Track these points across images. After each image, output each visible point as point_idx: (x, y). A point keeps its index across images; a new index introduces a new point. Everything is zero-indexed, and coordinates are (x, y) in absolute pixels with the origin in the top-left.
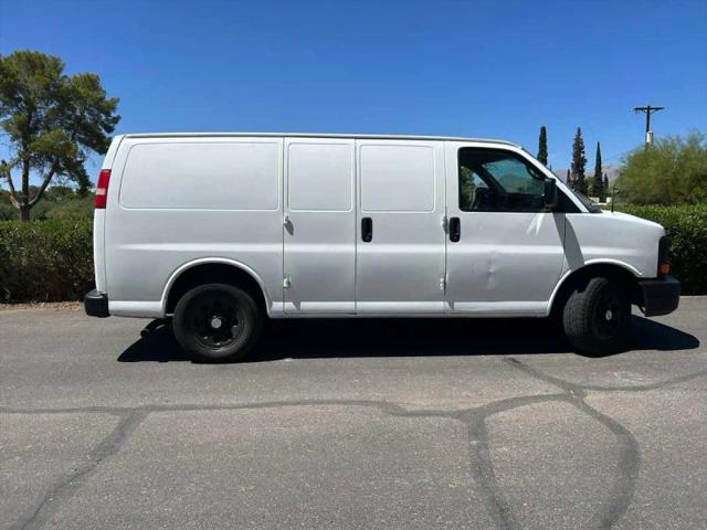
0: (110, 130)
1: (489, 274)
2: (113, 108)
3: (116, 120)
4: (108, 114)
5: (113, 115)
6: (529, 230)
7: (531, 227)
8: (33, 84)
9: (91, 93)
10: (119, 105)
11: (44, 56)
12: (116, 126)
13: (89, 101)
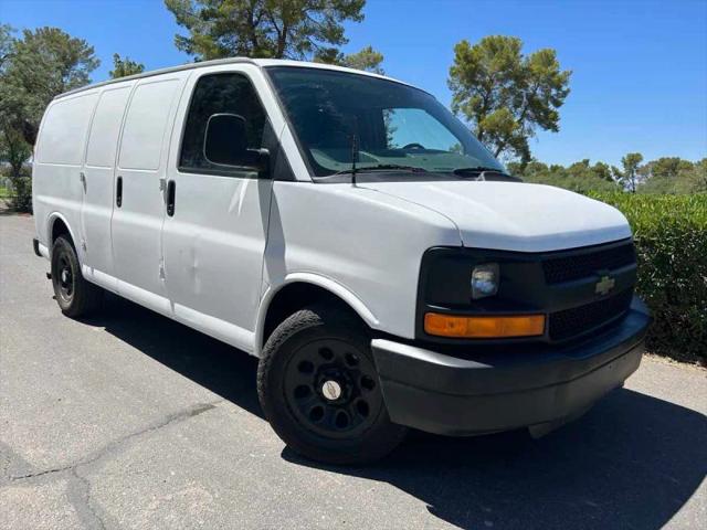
0: (558, 104)
1: (193, 270)
2: (565, 82)
3: (565, 94)
4: (559, 88)
5: (564, 88)
6: (231, 209)
7: (233, 203)
8: (490, 66)
9: (544, 69)
10: (571, 78)
11: (506, 39)
12: (565, 101)
13: (542, 77)
